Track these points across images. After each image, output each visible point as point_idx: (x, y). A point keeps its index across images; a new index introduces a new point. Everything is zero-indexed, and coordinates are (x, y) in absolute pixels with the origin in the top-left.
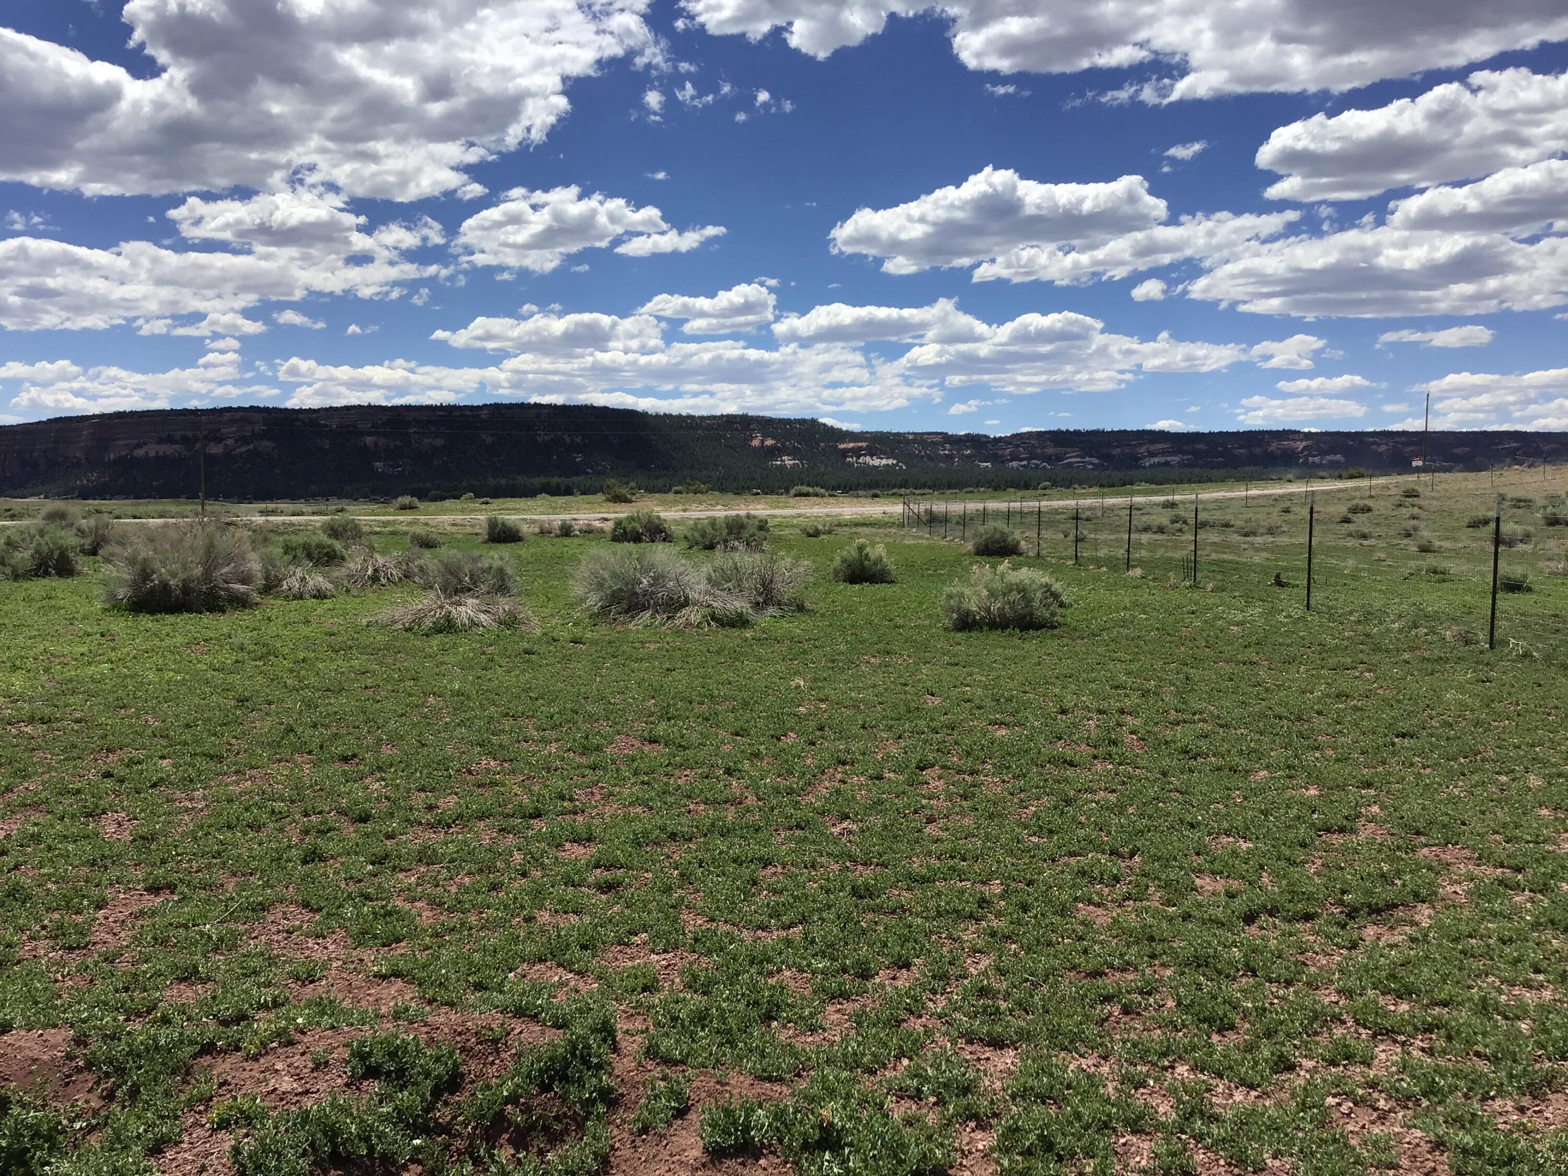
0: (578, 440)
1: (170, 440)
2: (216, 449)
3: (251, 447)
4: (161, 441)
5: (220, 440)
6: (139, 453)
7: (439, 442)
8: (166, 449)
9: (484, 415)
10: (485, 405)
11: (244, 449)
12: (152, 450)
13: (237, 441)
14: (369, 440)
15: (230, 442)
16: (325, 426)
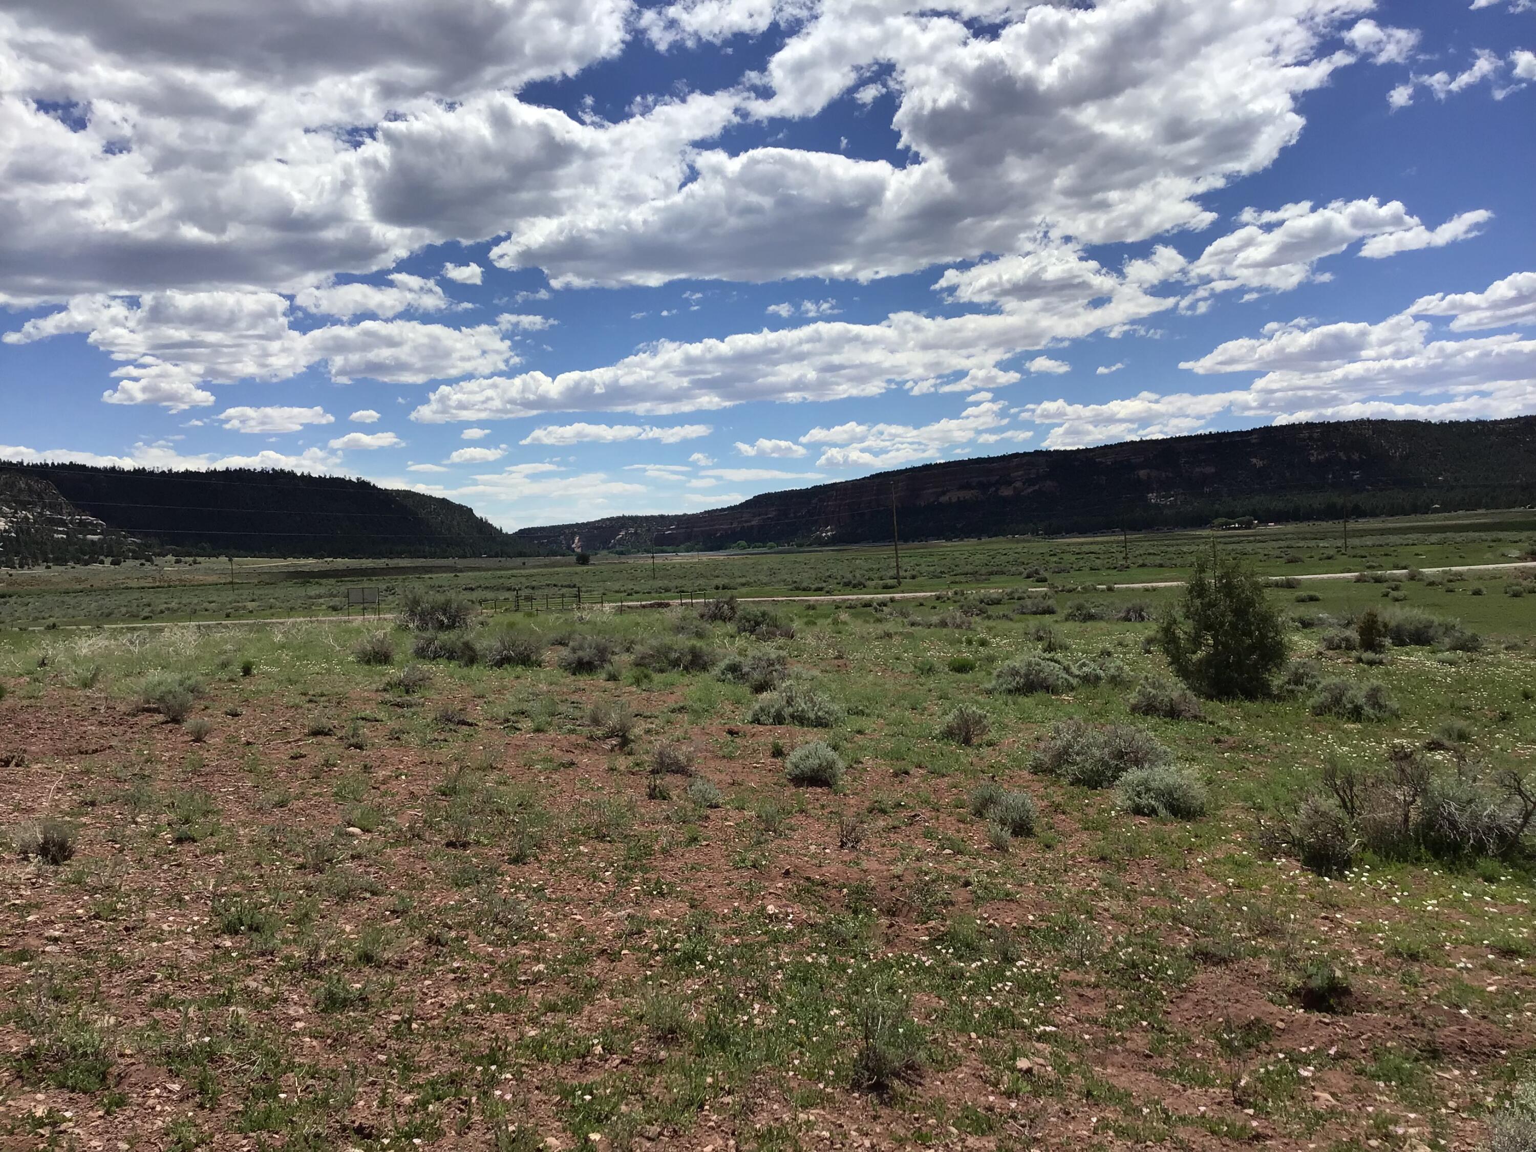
0: (1356, 457)
1: (967, 486)
2: (1006, 492)
3: (1037, 487)
4: (962, 487)
5: (1010, 483)
6: (944, 499)
7: (1211, 470)
8: (967, 495)
9: (1254, 439)
10: (1254, 430)
11: (1030, 490)
12: (954, 496)
13: (1024, 483)
14: (1142, 473)
15: (1018, 484)
16: (1101, 463)
